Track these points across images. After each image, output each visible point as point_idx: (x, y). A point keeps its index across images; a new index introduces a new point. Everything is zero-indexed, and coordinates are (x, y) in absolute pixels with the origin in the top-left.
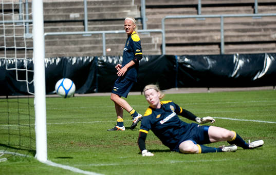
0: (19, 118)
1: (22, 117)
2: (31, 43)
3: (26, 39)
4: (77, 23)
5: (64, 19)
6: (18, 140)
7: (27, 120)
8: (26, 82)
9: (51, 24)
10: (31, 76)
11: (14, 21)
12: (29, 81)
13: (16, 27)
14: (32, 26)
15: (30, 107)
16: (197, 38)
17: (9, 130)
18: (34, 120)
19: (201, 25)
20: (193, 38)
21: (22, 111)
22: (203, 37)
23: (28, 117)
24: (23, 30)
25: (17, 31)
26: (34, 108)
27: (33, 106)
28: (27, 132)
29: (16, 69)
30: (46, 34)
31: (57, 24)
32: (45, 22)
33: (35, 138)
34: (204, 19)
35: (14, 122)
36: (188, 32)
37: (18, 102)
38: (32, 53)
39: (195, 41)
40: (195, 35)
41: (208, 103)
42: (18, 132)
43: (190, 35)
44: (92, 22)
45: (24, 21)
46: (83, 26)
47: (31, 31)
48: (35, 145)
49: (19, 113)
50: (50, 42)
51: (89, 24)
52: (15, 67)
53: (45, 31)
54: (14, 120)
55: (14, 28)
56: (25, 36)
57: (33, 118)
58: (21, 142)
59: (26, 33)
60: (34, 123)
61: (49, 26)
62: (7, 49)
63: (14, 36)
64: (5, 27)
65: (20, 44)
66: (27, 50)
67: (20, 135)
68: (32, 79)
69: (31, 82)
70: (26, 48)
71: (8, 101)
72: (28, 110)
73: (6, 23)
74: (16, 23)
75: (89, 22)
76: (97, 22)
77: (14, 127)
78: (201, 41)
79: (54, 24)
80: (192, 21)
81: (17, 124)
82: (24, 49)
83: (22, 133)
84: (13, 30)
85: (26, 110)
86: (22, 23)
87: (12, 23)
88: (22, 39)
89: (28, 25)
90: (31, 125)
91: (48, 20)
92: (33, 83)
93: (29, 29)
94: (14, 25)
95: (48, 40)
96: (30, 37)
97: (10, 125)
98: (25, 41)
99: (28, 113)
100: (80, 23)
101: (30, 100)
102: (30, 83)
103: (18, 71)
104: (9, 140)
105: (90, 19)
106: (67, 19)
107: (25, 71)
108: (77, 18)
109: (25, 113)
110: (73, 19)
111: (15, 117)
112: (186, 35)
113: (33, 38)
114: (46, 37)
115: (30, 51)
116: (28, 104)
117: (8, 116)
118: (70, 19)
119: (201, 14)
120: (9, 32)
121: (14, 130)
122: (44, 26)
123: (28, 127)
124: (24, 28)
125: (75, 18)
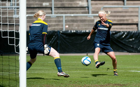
0: (9, 68)
1: (11, 68)
2: (18, 21)
3: (15, 18)
4: (47, 9)
5: (39, 6)
6: (8, 82)
7: (14, 69)
8: (14, 45)
9: (31, 9)
10: (18, 42)
11: (7, 7)
12: (16, 45)
13: (8, 10)
14: (19, 10)
15: (16, 62)
16: (123, 20)
17: (3, 76)
18: (19, 70)
19: (126, 12)
20: (121, 20)
21: (11, 64)
22: (127, 20)
23: (15, 68)
24: (13, 12)
25: (9, 13)
26: (19, 62)
27: (18, 61)
28: (14, 77)
29: (8, 37)
30: (27, 15)
31: (35, 9)
32: (27, 8)
33: (19, 81)
34: (128, 8)
35: (5, 71)
36: (118, 16)
37: (9, 58)
38: (19, 27)
39: (122, 22)
40: (122, 18)
41: (129, 62)
42: (8, 77)
43: (119, 18)
44: (57, 9)
45: (14, 7)
46: (51, 11)
47: (18, 13)
48: (19, 85)
49: (9, 65)
50: (30, 20)
51: (55, 10)
52: (8, 36)
53: (27, 13)
54: (5, 70)
55: (8, 11)
56: (14, 16)
57: (18, 68)
58: (10, 83)
59: (15, 14)
60: (19, 71)
61: (30, 10)
62: (3, 25)
63: (8, 16)
64: (2, 10)
65: (11, 22)
66: (15, 25)
67: (9, 79)
68: (18, 43)
69: (18, 46)
70: (15, 24)
71: (2, 58)
72: (15, 63)
73: (2, 8)
74: (9, 8)
75: (55, 9)
76: (60, 9)
77: (6, 74)
78: (125, 22)
79: (32, 9)
80: (120, 10)
81: (7, 72)
82: (14, 25)
83: (11, 77)
84: (7, 12)
85: (13, 63)
86: (13, 8)
87: (6, 8)
88: (12, 18)
89: (16, 9)
90: (17, 73)
91: (29, 6)
92: (19, 46)
93: (17, 12)
94: (7, 9)
95: (28, 19)
96: (18, 17)
97: (3, 73)
98: (14, 19)
99: (15, 65)
100: (49, 9)
101: (17, 57)
102: (16, 46)
103: (9, 38)
104: (3, 82)
105: (56, 6)
106: (41, 6)
107: (14, 38)
108: (47, 6)
109: (13, 65)
110: (45, 6)
111: (7, 68)
112: (116, 18)
113: (19, 18)
114: (28, 17)
115: (17, 26)
116: (15, 59)
117: (3, 66)
118: (43, 6)
119: (126, 5)
120: (4, 13)
121: (6, 76)
122: (27, 10)
123: (15, 74)
124: (14, 11)
125: (46, 6)
